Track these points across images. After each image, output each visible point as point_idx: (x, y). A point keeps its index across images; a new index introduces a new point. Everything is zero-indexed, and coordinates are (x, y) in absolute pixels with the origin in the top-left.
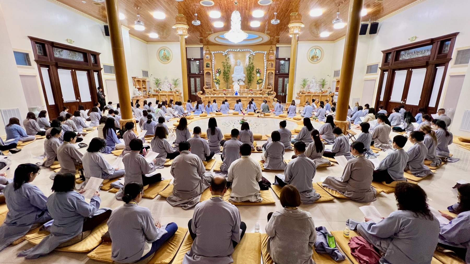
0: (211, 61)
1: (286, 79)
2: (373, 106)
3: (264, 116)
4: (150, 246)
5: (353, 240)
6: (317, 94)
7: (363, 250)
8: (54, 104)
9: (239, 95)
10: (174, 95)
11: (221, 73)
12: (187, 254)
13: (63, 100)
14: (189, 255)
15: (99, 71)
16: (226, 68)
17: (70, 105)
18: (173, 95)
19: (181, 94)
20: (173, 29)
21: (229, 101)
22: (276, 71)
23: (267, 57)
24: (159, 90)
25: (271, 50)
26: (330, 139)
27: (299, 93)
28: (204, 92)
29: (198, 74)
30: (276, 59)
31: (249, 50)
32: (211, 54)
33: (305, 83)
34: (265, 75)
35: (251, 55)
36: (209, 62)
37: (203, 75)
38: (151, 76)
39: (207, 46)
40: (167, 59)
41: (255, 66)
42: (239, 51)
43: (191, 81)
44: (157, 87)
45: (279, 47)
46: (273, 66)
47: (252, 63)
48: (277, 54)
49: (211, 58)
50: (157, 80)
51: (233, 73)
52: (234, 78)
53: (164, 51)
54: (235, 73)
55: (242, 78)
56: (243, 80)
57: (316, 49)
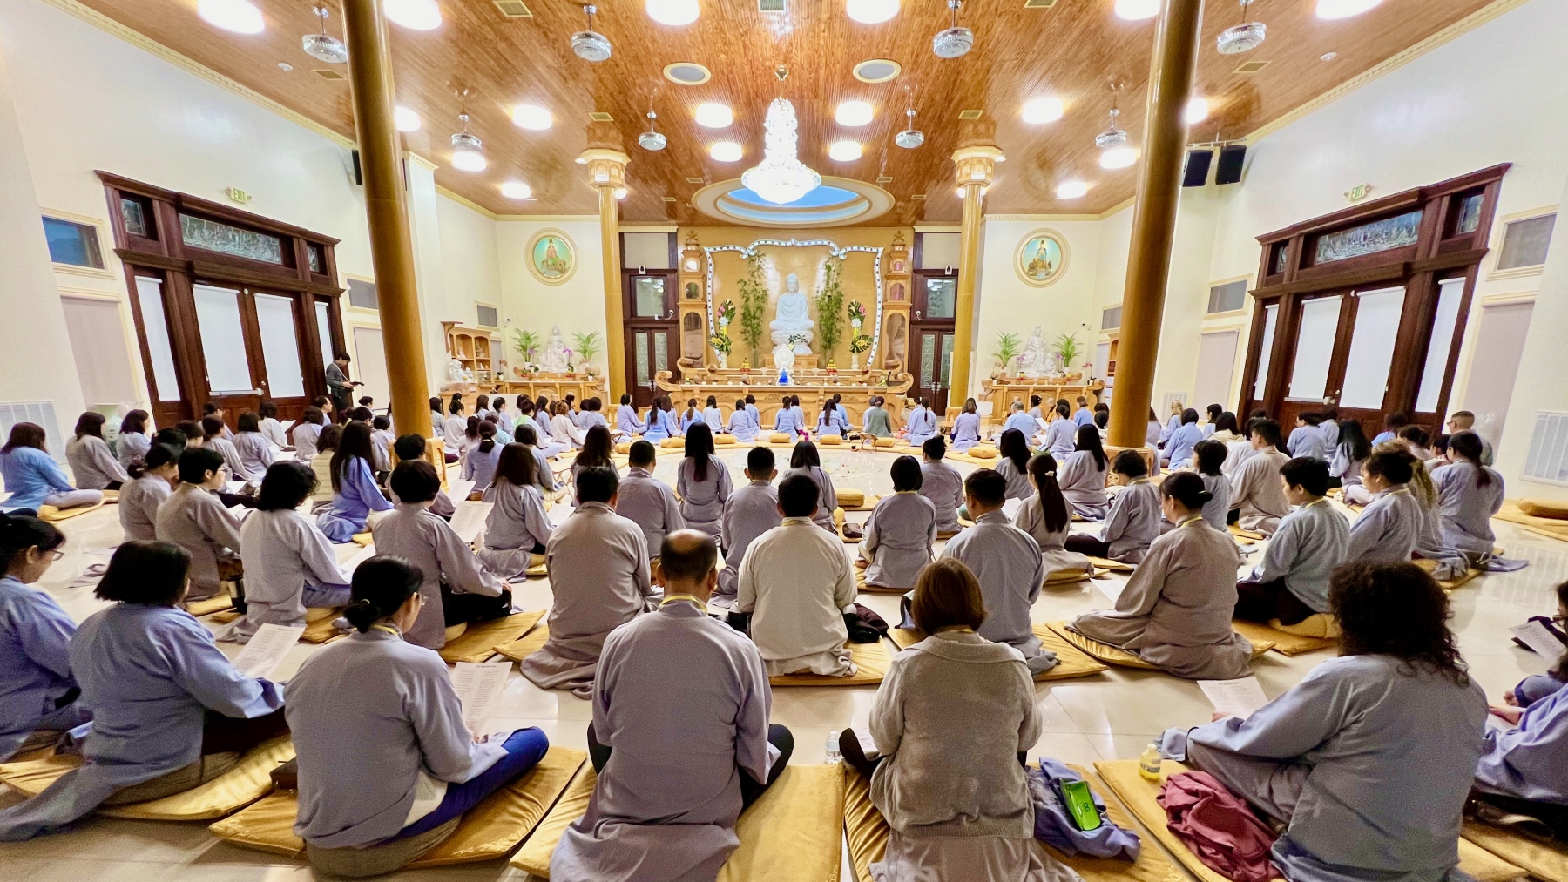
0: (704, 277)
1: (946, 338)
2: (1232, 406)
3: (875, 445)
4: (439, 794)
5: (1175, 785)
6: (1046, 385)
7: (1211, 811)
8: (177, 397)
9: (791, 384)
10: (582, 387)
11: (732, 317)
12: (573, 825)
13: (207, 386)
14: (579, 829)
15: (331, 299)
16: (752, 299)
17: (230, 401)
18: (577, 386)
19: (603, 381)
20: (580, 166)
21: (761, 401)
22: (912, 310)
23: (885, 266)
24: (533, 369)
25: (900, 242)
26: (1091, 505)
27: (991, 383)
28: (677, 377)
29: (661, 319)
30: (915, 272)
31: (825, 243)
32: (701, 255)
33: (1007, 349)
34: (878, 323)
35: (834, 259)
36: (695, 281)
37: (676, 323)
38: (507, 323)
39: (692, 230)
40: (561, 270)
41: (844, 293)
42: (793, 246)
43: (637, 343)
44: (526, 361)
45: (924, 234)
46: (904, 295)
47: (836, 284)
48: (917, 256)
49: (701, 268)
50: (527, 337)
51: (776, 317)
52: (777, 332)
53: (551, 243)
54: (780, 316)
55: (804, 334)
56: (808, 340)
57: (1044, 239)
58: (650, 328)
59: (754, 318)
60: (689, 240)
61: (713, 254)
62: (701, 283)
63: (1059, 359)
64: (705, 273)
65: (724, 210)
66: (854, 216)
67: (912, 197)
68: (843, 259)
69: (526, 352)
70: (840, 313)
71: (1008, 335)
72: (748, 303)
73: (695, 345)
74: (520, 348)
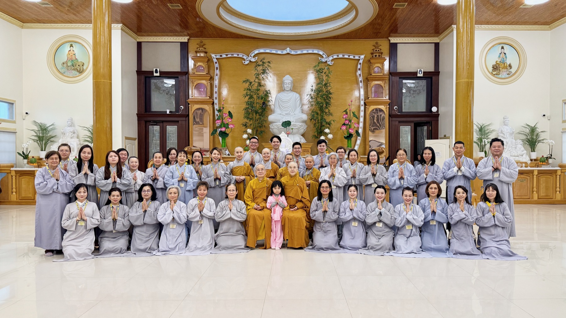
0: (212, 79)
1: (420, 129)
22: (391, 105)
23: (366, 71)
25: (378, 50)
29: (173, 113)
30: (391, 75)
31: (316, 52)
32: (209, 61)
33: (483, 137)
34: (362, 117)
35: (323, 64)
36: (204, 82)
37: (186, 117)
38: (25, 116)
39: (201, 40)
40: (79, 70)
41: (333, 92)
42: (288, 54)
43: (150, 135)
44: (42, 150)
45: (398, 44)
46: (382, 93)
47: (326, 85)
48: (392, 62)
49: (209, 71)
50: (43, 129)
51: (274, 111)
52: (275, 124)
53: (71, 47)
54: (278, 111)
55: (298, 126)
56: (302, 131)
57: (504, 45)
58: (163, 122)
59: (256, 112)
60: (199, 49)
61: (219, 60)
62: (209, 84)
63: (526, 145)
64: (212, 75)
65: (226, 19)
66: (341, 26)
67: (394, 6)
68: (331, 64)
69: (42, 142)
70: (329, 108)
71: (483, 125)
72: (251, 100)
73: (203, 136)
74: (36, 138)
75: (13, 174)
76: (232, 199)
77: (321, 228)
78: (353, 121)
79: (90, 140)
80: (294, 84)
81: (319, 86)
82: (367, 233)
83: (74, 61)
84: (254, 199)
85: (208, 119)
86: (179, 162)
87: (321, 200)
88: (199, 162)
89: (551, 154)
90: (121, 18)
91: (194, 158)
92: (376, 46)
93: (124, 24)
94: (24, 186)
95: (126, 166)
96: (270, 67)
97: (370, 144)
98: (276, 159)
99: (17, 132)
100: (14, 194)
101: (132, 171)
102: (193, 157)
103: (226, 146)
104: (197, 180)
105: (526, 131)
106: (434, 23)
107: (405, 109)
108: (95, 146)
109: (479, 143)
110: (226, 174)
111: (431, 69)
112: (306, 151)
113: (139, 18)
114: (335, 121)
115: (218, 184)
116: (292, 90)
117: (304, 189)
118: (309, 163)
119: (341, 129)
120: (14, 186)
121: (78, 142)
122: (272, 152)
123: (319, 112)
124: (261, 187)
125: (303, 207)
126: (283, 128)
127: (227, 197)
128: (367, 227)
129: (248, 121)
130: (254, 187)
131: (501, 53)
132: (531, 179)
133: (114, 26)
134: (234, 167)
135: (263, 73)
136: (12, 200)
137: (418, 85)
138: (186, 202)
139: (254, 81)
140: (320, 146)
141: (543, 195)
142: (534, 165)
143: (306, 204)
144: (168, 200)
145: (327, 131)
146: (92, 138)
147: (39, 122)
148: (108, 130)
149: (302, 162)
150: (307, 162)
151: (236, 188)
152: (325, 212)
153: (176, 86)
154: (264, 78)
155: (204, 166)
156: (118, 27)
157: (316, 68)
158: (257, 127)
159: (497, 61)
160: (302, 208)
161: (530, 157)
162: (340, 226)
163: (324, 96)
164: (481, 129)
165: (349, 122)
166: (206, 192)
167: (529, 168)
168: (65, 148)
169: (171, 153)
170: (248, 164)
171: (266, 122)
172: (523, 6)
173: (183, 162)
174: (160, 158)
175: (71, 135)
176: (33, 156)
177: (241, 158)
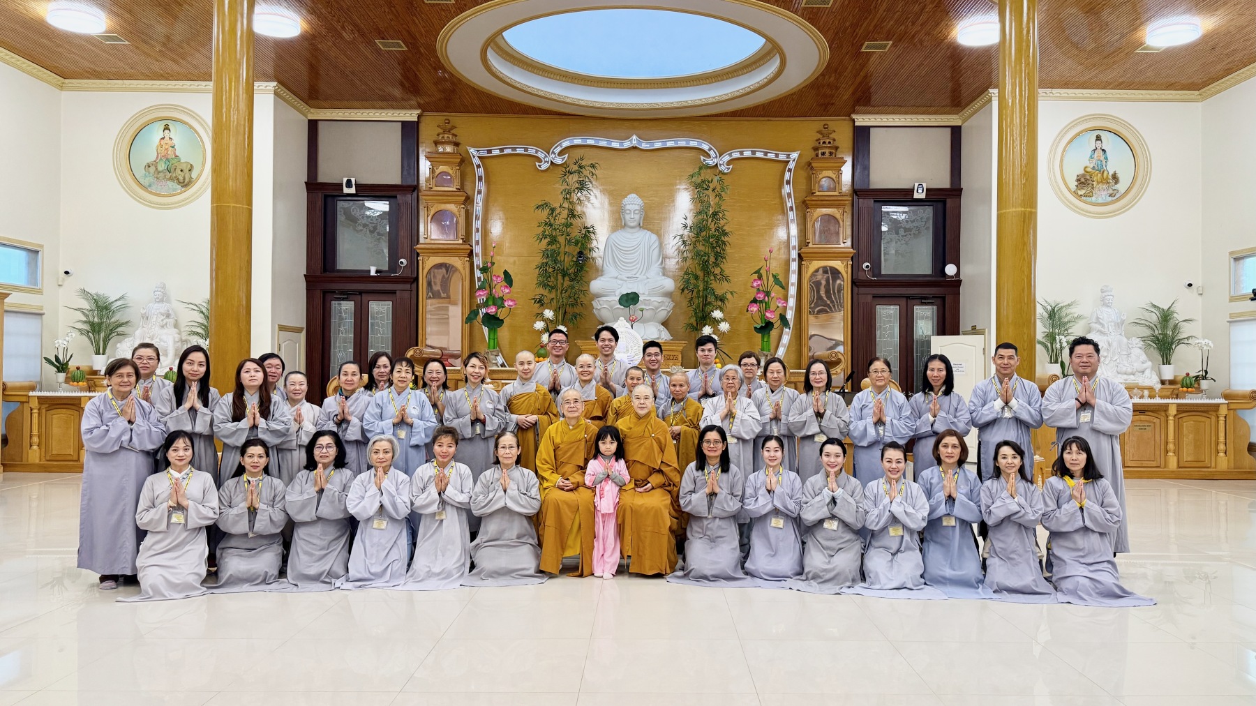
0: (469, 200)
1: (921, 311)
22: (856, 261)
23: (803, 186)
25: (827, 141)
29: (383, 274)
30: (857, 195)
31: (693, 144)
32: (464, 162)
33: (1057, 331)
34: (792, 284)
35: (709, 171)
36: (452, 207)
37: (412, 283)
38: (63, 279)
39: (447, 118)
40: (182, 181)
41: (730, 230)
42: (634, 148)
43: (332, 320)
44: (98, 353)
45: (872, 129)
46: (838, 233)
47: (715, 215)
48: (859, 167)
49: (462, 185)
50: (102, 307)
51: (602, 271)
52: (604, 299)
53: (167, 131)
54: (610, 270)
55: (655, 303)
56: (663, 315)
57: (1101, 133)
58: (361, 293)
59: (564, 274)
60: (441, 136)
61: (487, 161)
62: (463, 212)
63: (1152, 349)
64: (470, 193)
65: (501, 73)
66: (748, 90)
67: (864, 47)
68: (725, 171)
69: (99, 335)
70: (722, 266)
71: (1058, 304)
72: (554, 247)
73: (448, 323)
74: (86, 327)
75: (34, 404)
76: (508, 466)
77: (703, 530)
78: (773, 294)
79: (203, 333)
80: (645, 212)
81: (700, 217)
82: (803, 543)
83: (173, 162)
84: (557, 467)
85: (458, 287)
86: (396, 385)
87: (703, 469)
88: (438, 383)
89: (1205, 369)
90: (275, 70)
91: (428, 376)
92: (825, 132)
93: (280, 82)
94: (56, 431)
95: (279, 392)
96: (595, 176)
97: (811, 343)
98: (607, 378)
99: (44, 314)
100: (35, 447)
101: (292, 403)
102: (426, 372)
103: (497, 346)
104: (433, 423)
105: (1151, 319)
106: (950, 85)
107: (887, 269)
108: (213, 345)
109: (1049, 345)
110: (497, 411)
111: (944, 182)
112: (672, 357)
113: (313, 69)
114: (735, 294)
115: (478, 431)
116: (641, 225)
117: (665, 445)
118: (678, 388)
119: (747, 311)
120: (35, 431)
121: (177, 336)
122: (598, 363)
123: (700, 274)
124: (573, 440)
125: (664, 484)
126: (622, 307)
127: (497, 462)
128: (805, 530)
129: (545, 292)
130: (558, 440)
131: (1095, 150)
132: (1163, 425)
133: (259, 86)
134: (515, 395)
135: (580, 189)
136: (30, 461)
137: (914, 218)
138: (410, 472)
139: (561, 206)
140: (703, 350)
141: (1189, 459)
142: (1169, 393)
143: (671, 477)
144: (369, 467)
145: (717, 314)
146: (206, 328)
147: (93, 292)
148: (244, 312)
149: (662, 385)
150: (674, 385)
151: (518, 442)
152: (713, 495)
153: (391, 216)
154: (581, 199)
155: (448, 393)
156: (268, 88)
157: (694, 178)
158: (566, 305)
159: (1086, 167)
160: (662, 486)
161: (1159, 374)
162: (746, 527)
163: (711, 240)
164: (1053, 314)
165: (765, 297)
166: (452, 450)
167: (1158, 400)
168: (148, 352)
169: (378, 364)
170: (545, 388)
171: (584, 294)
172: (1141, 50)
173: (403, 385)
174: (354, 374)
175: (162, 320)
176: (77, 365)
177: (528, 376)
